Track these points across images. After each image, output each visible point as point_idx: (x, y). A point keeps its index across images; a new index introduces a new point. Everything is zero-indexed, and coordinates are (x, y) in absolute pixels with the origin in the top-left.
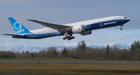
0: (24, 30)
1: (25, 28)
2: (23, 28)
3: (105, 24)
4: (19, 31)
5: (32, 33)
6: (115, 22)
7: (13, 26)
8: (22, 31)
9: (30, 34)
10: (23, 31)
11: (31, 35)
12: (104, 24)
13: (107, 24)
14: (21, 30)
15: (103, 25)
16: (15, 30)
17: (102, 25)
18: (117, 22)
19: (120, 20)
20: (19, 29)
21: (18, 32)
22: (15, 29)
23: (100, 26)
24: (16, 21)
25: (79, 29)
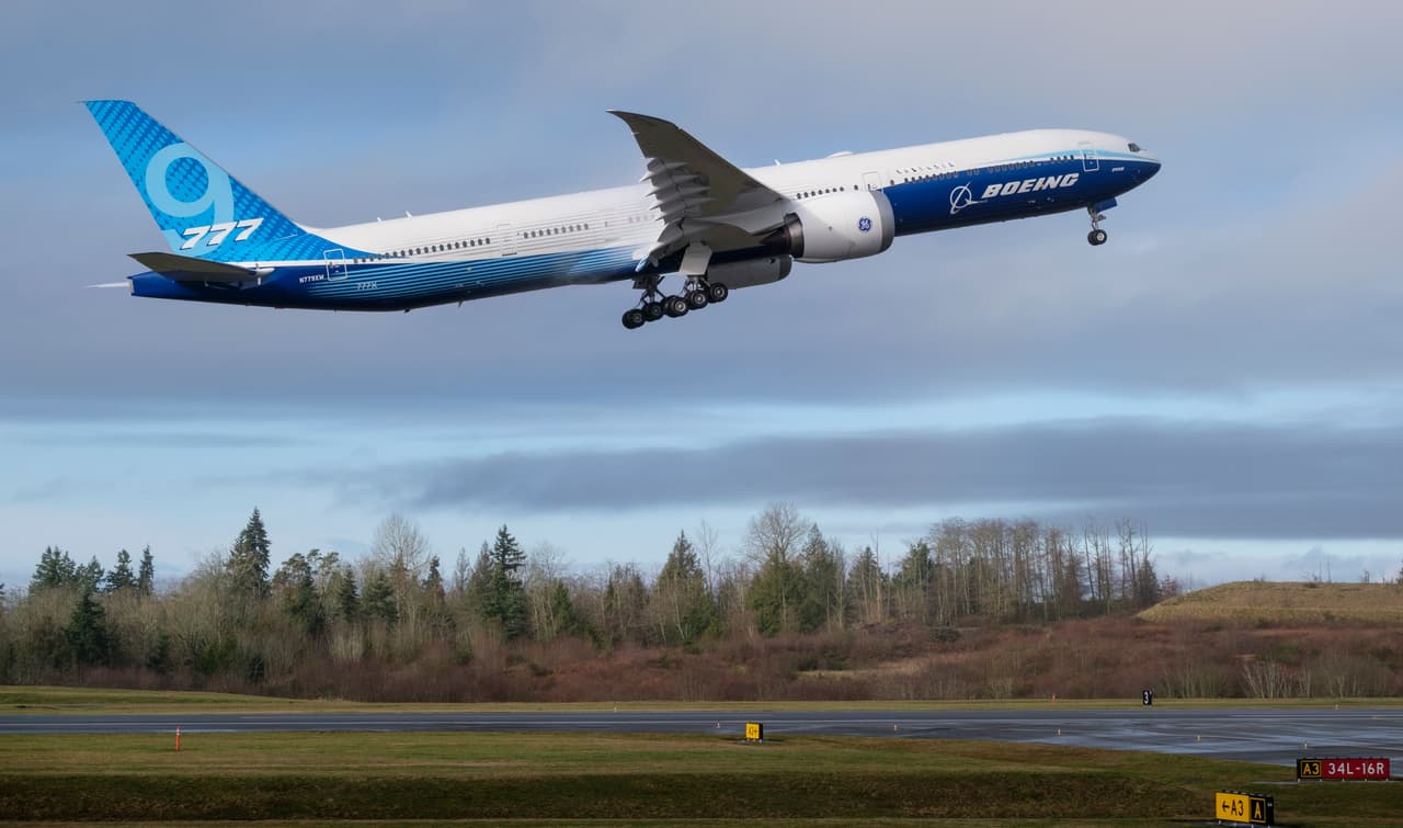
0: (257, 222)
1: (264, 205)
2: (247, 201)
3: (992, 191)
4: (203, 230)
5: (350, 253)
6: (1069, 180)
7: (139, 183)
8: (238, 230)
9: (336, 262)
10: (244, 236)
11: (350, 267)
12: (986, 195)
13: (1010, 188)
14: (230, 226)
15: (977, 194)
16: (164, 222)
17: (969, 202)
18: (1082, 175)
19: (1107, 165)
20: (208, 218)
21: (190, 243)
22: (158, 214)
23: (954, 206)
24: (172, 139)
25: (865, 224)
